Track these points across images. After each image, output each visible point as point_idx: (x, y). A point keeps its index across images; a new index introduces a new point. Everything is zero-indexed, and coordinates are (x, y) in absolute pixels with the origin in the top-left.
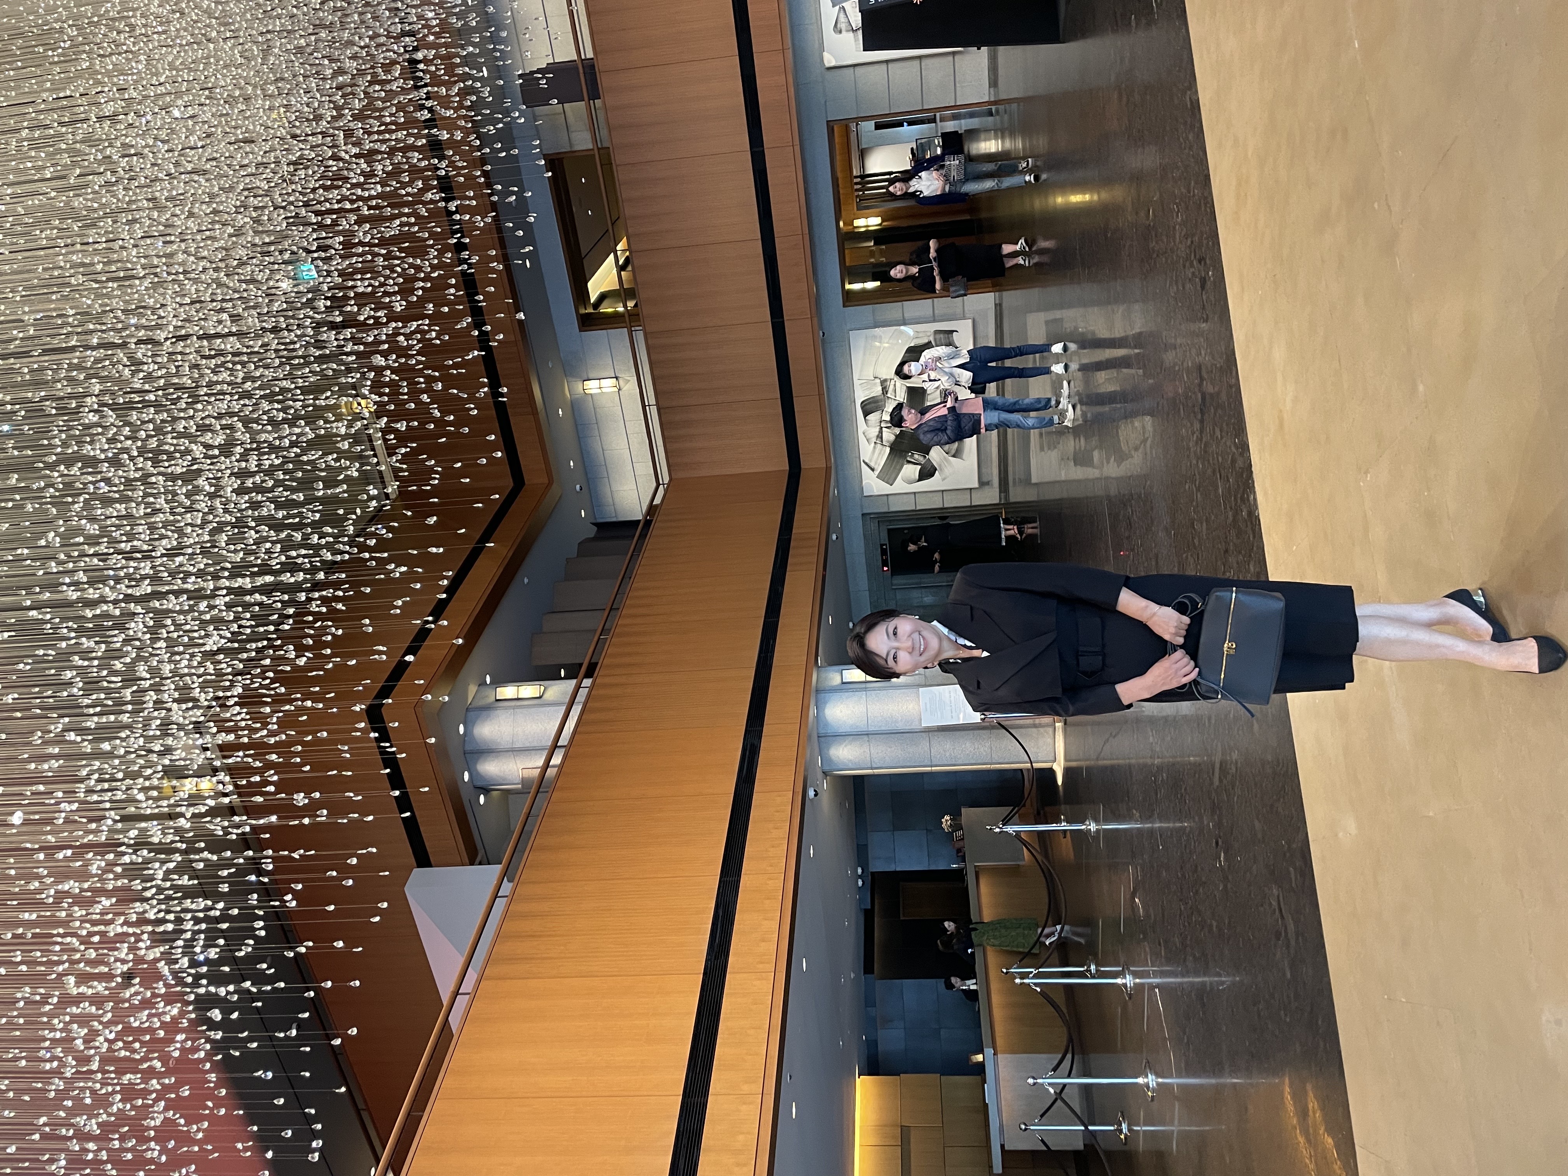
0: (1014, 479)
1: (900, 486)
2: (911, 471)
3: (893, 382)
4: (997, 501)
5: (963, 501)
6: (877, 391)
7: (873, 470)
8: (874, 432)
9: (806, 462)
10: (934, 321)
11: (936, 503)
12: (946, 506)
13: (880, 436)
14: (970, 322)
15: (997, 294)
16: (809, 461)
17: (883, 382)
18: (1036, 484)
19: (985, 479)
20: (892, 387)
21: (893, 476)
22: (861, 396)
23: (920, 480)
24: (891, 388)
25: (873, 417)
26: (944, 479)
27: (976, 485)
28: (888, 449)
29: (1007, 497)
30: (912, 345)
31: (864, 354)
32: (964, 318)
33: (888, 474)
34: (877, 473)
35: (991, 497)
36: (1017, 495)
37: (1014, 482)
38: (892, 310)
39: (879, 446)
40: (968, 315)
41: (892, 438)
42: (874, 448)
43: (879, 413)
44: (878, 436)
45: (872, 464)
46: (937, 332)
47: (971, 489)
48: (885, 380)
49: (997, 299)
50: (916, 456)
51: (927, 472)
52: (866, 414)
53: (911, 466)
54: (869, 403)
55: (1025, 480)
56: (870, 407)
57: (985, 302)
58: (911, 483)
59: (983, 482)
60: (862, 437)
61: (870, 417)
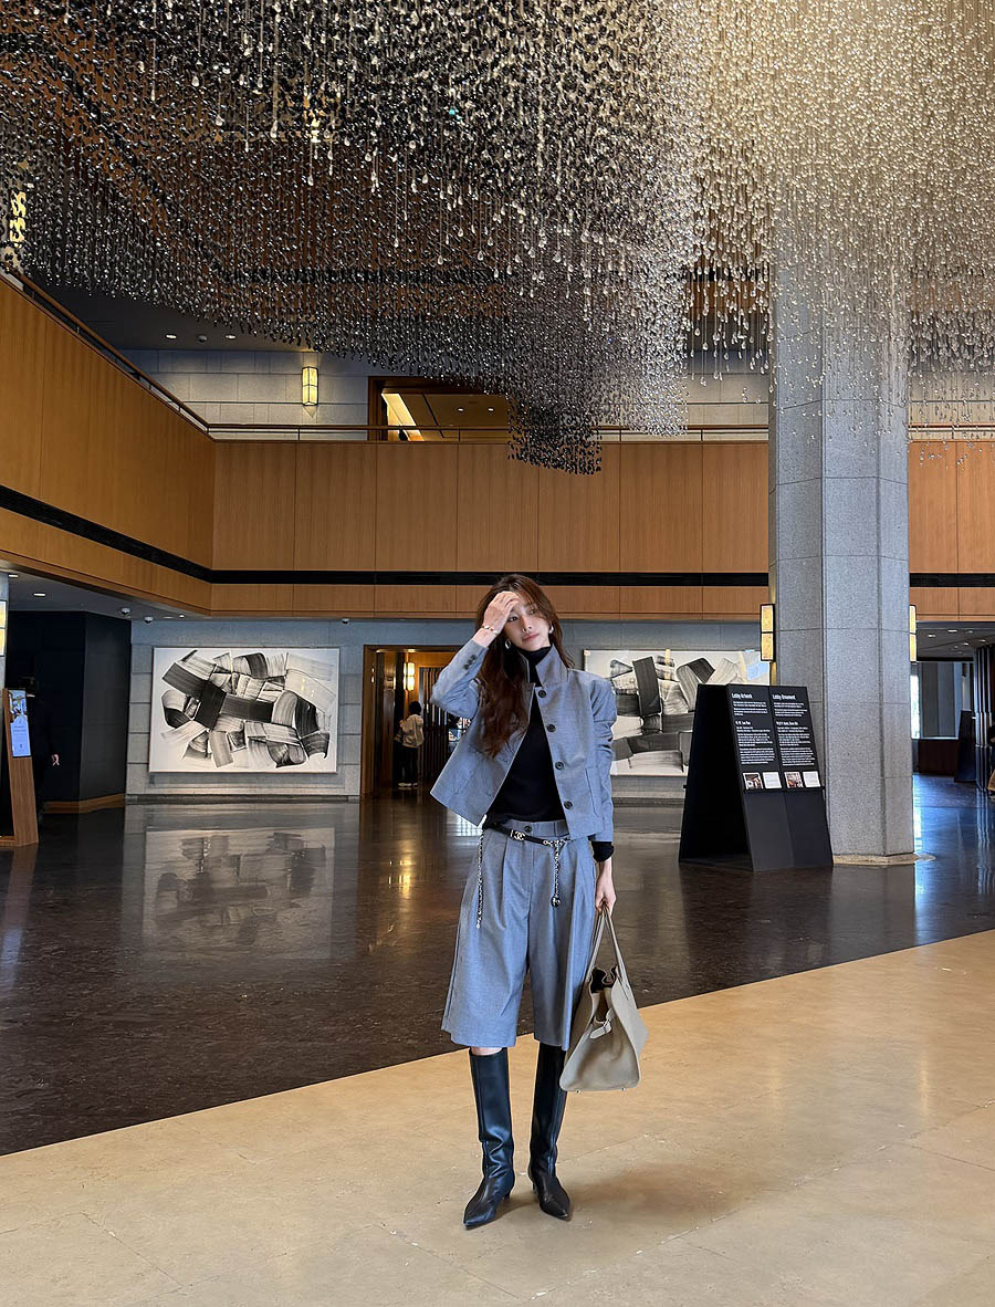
0: (153, 810)
1: (161, 687)
2: (178, 700)
3: (281, 688)
4: (128, 792)
5: (134, 754)
6: (273, 672)
7: (184, 660)
8: (228, 664)
9: (219, 589)
10: (340, 734)
11: (135, 724)
12: (130, 735)
13: (222, 670)
14: (334, 770)
15: (358, 798)
16: (219, 594)
17: (281, 679)
18: (145, 834)
19: (156, 780)
20: (276, 687)
21: (175, 682)
22: (267, 653)
23: (166, 710)
24: (274, 686)
25: (244, 666)
26: (163, 734)
27: (152, 769)
28: (206, 678)
29: (133, 802)
30: (317, 711)
31: (313, 662)
32: (338, 764)
33: (177, 676)
34: (180, 664)
35: (136, 784)
36: (134, 815)
37: (149, 810)
38: (355, 694)
39: (210, 668)
40: (340, 768)
41: (219, 684)
42: (210, 664)
43: (249, 672)
44: (222, 668)
45: (190, 660)
46: (328, 736)
47: (148, 764)
48: (283, 681)
49: (354, 798)
50: (194, 707)
51: (174, 718)
52: (248, 658)
53: (183, 701)
54: (260, 663)
55: (150, 823)
56: (257, 665)
57: (352, 785)
58: (164, 699)
59: (153, 778)
60: (221, 652)
61: (245, 661)
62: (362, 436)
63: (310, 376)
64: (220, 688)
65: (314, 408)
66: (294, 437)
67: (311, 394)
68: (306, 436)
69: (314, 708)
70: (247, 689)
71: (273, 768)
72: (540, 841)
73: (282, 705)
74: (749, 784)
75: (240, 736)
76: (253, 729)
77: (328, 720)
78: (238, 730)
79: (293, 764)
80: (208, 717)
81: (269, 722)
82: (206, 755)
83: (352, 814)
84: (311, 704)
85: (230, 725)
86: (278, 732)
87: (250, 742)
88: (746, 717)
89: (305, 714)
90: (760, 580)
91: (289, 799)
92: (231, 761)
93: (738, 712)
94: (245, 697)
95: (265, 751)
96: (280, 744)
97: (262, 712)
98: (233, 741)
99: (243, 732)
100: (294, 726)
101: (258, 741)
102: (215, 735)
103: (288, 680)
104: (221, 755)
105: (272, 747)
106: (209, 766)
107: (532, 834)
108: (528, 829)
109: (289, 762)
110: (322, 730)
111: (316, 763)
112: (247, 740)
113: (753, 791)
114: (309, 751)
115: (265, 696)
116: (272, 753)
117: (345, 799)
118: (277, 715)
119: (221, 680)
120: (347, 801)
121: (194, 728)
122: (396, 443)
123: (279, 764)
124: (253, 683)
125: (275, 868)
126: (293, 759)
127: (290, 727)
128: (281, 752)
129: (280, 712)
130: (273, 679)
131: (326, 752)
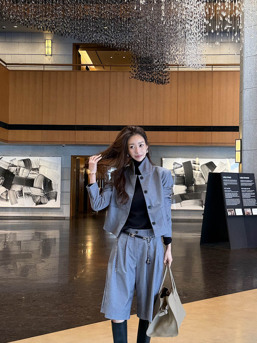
3: (37, 173)
6: (34, 166)
9: (11, 132)
10: (62, 192)
13: (13, 166)
14: (59, 207)
15: (69, 218)
16: (12, 134)
17: (37, 169)
22: (32, 159)
24: (35, 172)
25: (22, 164)
31: (51, 162)
32: (61, 204)
38: (68, 175)
39: (8, 165)
40: (62, 206)
41: (12, 171)
42: (8, 163)
43: (24, 166)
44: (13, 164)
46: (57, 193)
48: (38, 170)
49: (67, 218)
50: (2, 181)
52: (24, 160)
54: (29, 162)
56: (27, 163)
57: (66, 213)
61: (22, 162)
62: (70, 69)
63: (49, 43)
64: (12, 173)
65: (51, 56)
66: (42, 69)
67: (49, 51)
68: (47, 69)
69: (51, 181)
70: (24, 173)
71: (34, 205)
72: (142, 238)
73: (38, 180)
74: (229, 214)
75: (21, 193)
76: (26, 190)
77: (57, 187)
78: (20, 190)
79: (43, 204)
80: (8, 185)
81: (33, 186)
82: (7, 200)
83: (67, 224)
84: (49, 179)
85: (16, 188)
86: (37, 191)
87: (25, 195)
88: (228, 186)
89: (47, 184)
90: (235, 129)
91: (41, 218)
92: (17, 203)
93: (225, 184)
94: (23, 176)
95: (31, 199)
96: (37, 196)
97: (30, 183)
98: (18, 194)
99: (22, 191)
100: (43, 188)
101: (28, 195)
103: (41, 170)
104: (13, 200)
105: (34, 197)
106: (8, 204)
107: (138, 234)
108: (137, 232)
109: (41, 203)
110: (54, 191)
111: (52, 204)
112: (24, 194)
113: (231, 216)
114: (49, 199)
115: (31, 176)
116: (34, 199)
117: (63, 218)
118: (36, 184)
119: (13, 169)
120: (64, 219)
121: (2, 189)
122: (84, 71)
123: (37, 204)
124: (26, 171)
125: (35, 246)
126: (42, 202)
127: (41, 189)
128: (38, 199)
129: (37, 182)
130: (34, 169)
131: (56, 199)
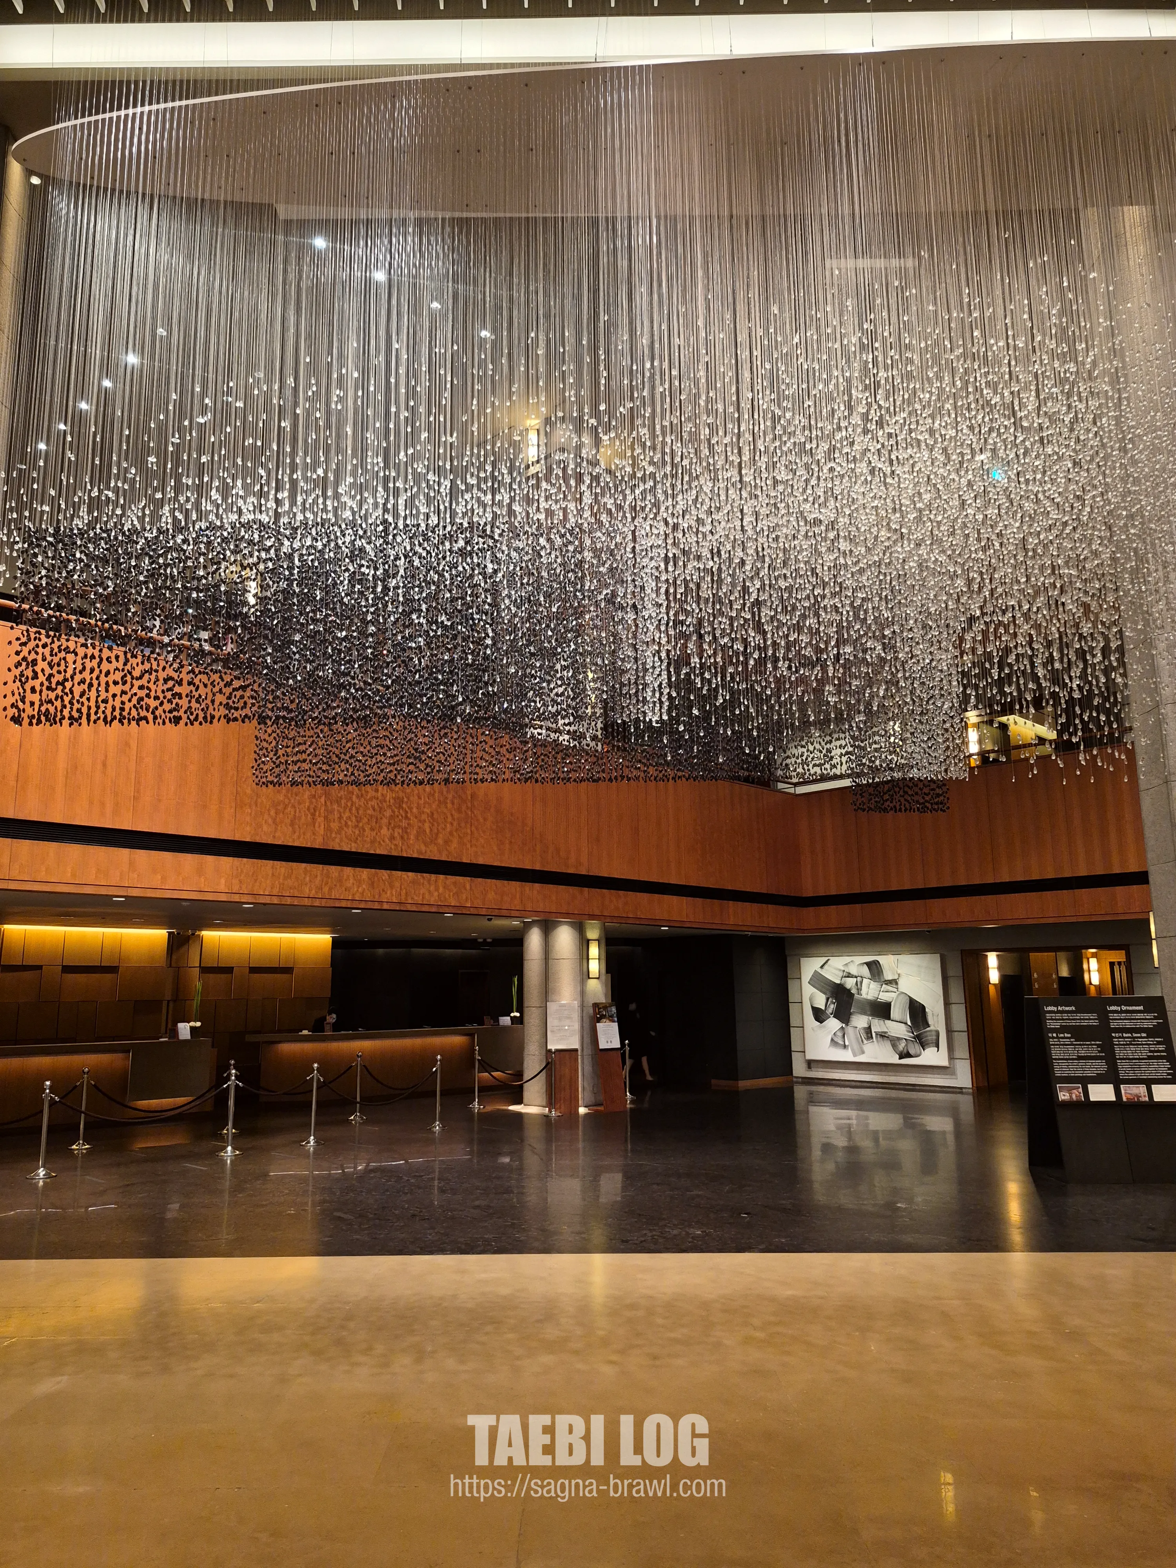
0: (813, 1091)
1: (808, 990)
2: (820, 1001)
3: (895, 990)
4: (795, 1074)
5: (795, 1046)
6: (888, 976)
7: (822, 967)
8: (854, 970)
10: (947, 1031)
11: (794, 1021)
12: (791, 1029)
13: (849, 975)
14: (946, 1063)
15: (971, 1090)
17: (894, 982)
19: (812, 1065)
20: (891, 989)
21: (817, 985)
22: (884, 960)
23: (813, 1008)
25: (865, 971)
26: (813, 1029)
27: (809, 1057)
28: (838, 982)
29: (798, 1083)
30: (927, 1010)
31: (916, 966)
32: (950, 1058)
33: (818, 981)
34: (819, 970)
35: (799, 1069)
36: (800, 1094)
37: (810, 1091)
38: (958, 994)
39: (841, 974)
40: (952, 1062)
41: (848, 986)
42: (840, 970)
43: (870, 976)
44: (849, 973)
45: (826, 967)
46: (938, 1033)
47: (805, 1052)
48: (897, 983)
49: (967, 1090)
50: (832, 1006)
51: (819, 1015)
52: (869, 964)
53: (824, 1001)
54: (878, 968)
55: (812, 1100)
56: (875, 968)
57: (964, 1079)
58: (811, 1000)
59: (810, 1064)
60: (847, 959)
61: (866, 967)
64: (849, 991)
69: (923, 1007)
70: (870, 991)
71: (895, 1059)
73: (898, 1005)
75: (868, 1030)
76: (878, 1025)
77: (936, 1020)
78: (866, 1026)
79: (912, 1057)
80: (843, 1014)
81: (889, 1019)
82: (845, 1047)
83: (966, 1104)
84: (920, 1003)
85: (860, 1021)
86: (898, 1029)
87: (876, 1037)
88: (1063, 1029)
89: (917, 1012)
91: (913, 1087)
92: (863, 1052)
94: (869, 998)
95: (888, 1045)
96: (899, 1039)
97: (882, 1010)
98: (864, 1036)
99: (870, 1028)
100: (909, 1023)
101: (883, 1036)
102: (849, 1030)
103: (901, 982)
104: (856, 1046)
105: (894, 1041)
106: (846, 1056)
109: (908, 1055)
110: (932, 1028)
111: (931, 1056)
112: (874, 1035)
114: (924, 1046)
115: (884, 997)
116: (894, 1046)
117: (960, 1090)
118: (895, 1013)
119: (850, 983)
120: (962, 1093)
121: (834, 1024)
123: (901, 1057)
124: (874, 985)
125: (907, 1146)
126: (912, 1052)
127: (906, 1024)
128: (902, 1046)
129: (897, 1010)
130: (889, 982)
131: (938, 1046)
